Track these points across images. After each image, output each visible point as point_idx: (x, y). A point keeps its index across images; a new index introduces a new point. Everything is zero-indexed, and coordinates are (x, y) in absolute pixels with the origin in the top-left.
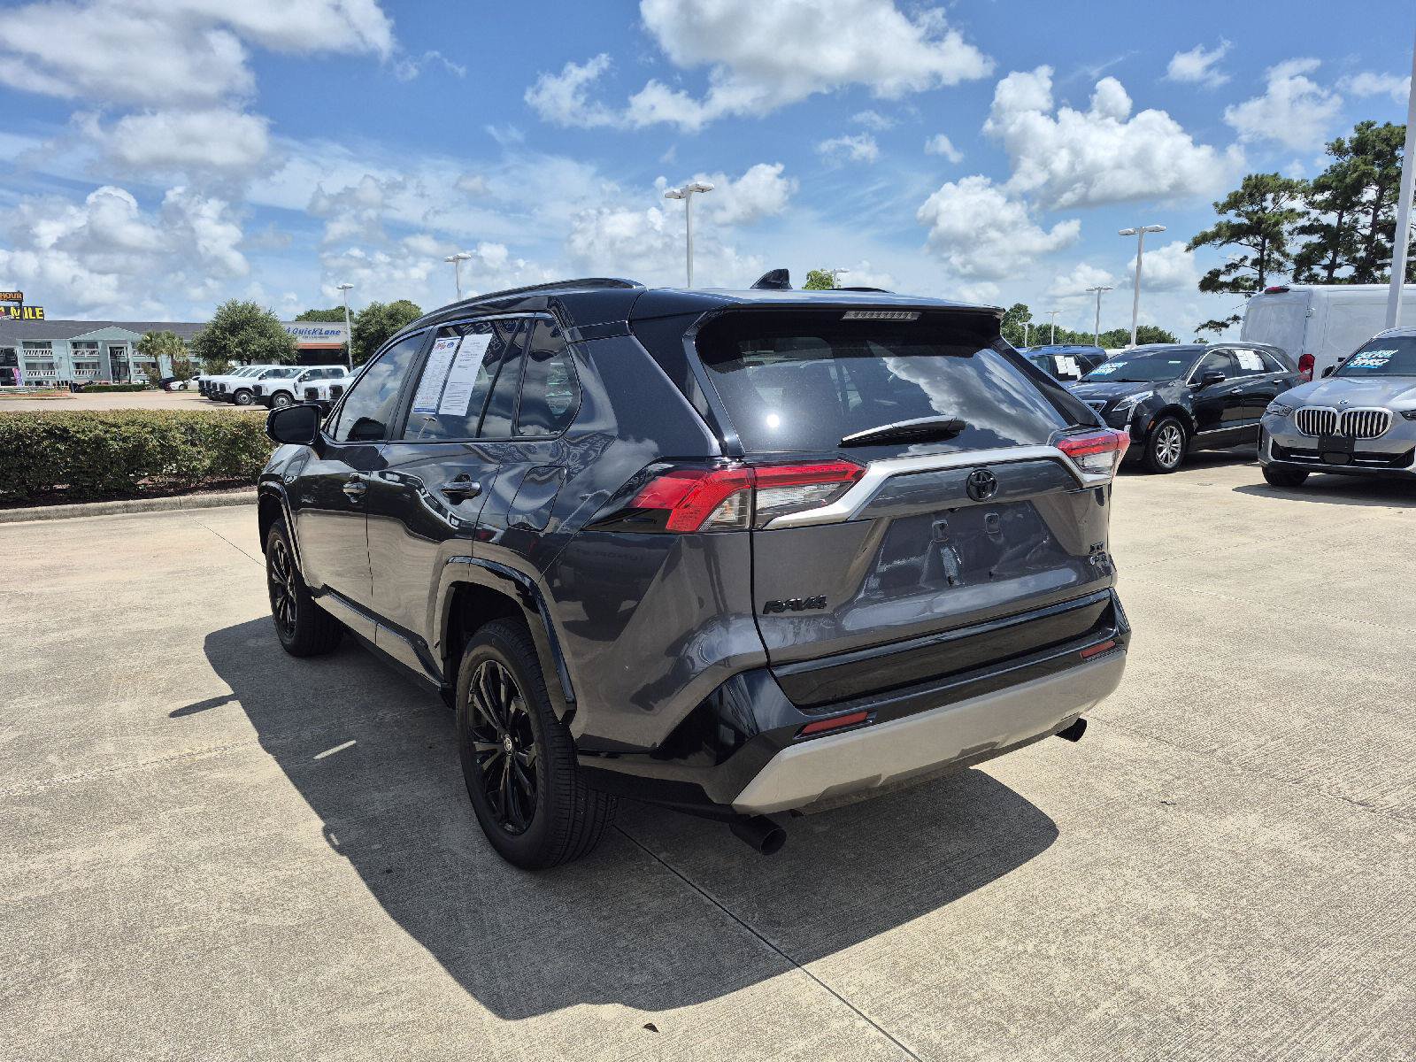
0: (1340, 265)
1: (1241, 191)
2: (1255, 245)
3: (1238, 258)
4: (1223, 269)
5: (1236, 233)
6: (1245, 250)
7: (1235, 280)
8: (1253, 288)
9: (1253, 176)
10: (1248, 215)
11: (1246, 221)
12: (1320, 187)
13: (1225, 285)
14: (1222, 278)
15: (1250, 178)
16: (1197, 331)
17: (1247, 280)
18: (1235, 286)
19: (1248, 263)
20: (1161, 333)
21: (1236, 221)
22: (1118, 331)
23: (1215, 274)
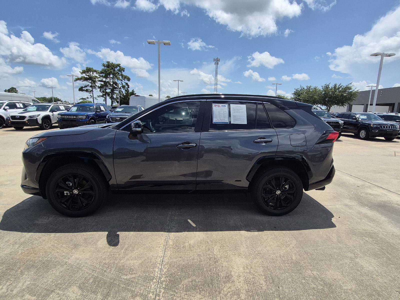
0: (107, 89)
1: (86, 70)
2: (90, 82)
3: (87, 84)
4: (84, 87)
5: (86, 79)
6: (88, 83)
7: (87, 89)
8: (91, 92)
9: (88, 68)
10: (88, 76)
11: (88, 77)
12: (102, 73)
13: (84, 90)
14: (84, 89)
15: (87, 68)
16: (79, 100)
17: (89, 90)
18: (87, 91)
19: (89, 86)
20: (58, 99)
21: (86, 76)
22: (44, 97)
23: (82, 87)
